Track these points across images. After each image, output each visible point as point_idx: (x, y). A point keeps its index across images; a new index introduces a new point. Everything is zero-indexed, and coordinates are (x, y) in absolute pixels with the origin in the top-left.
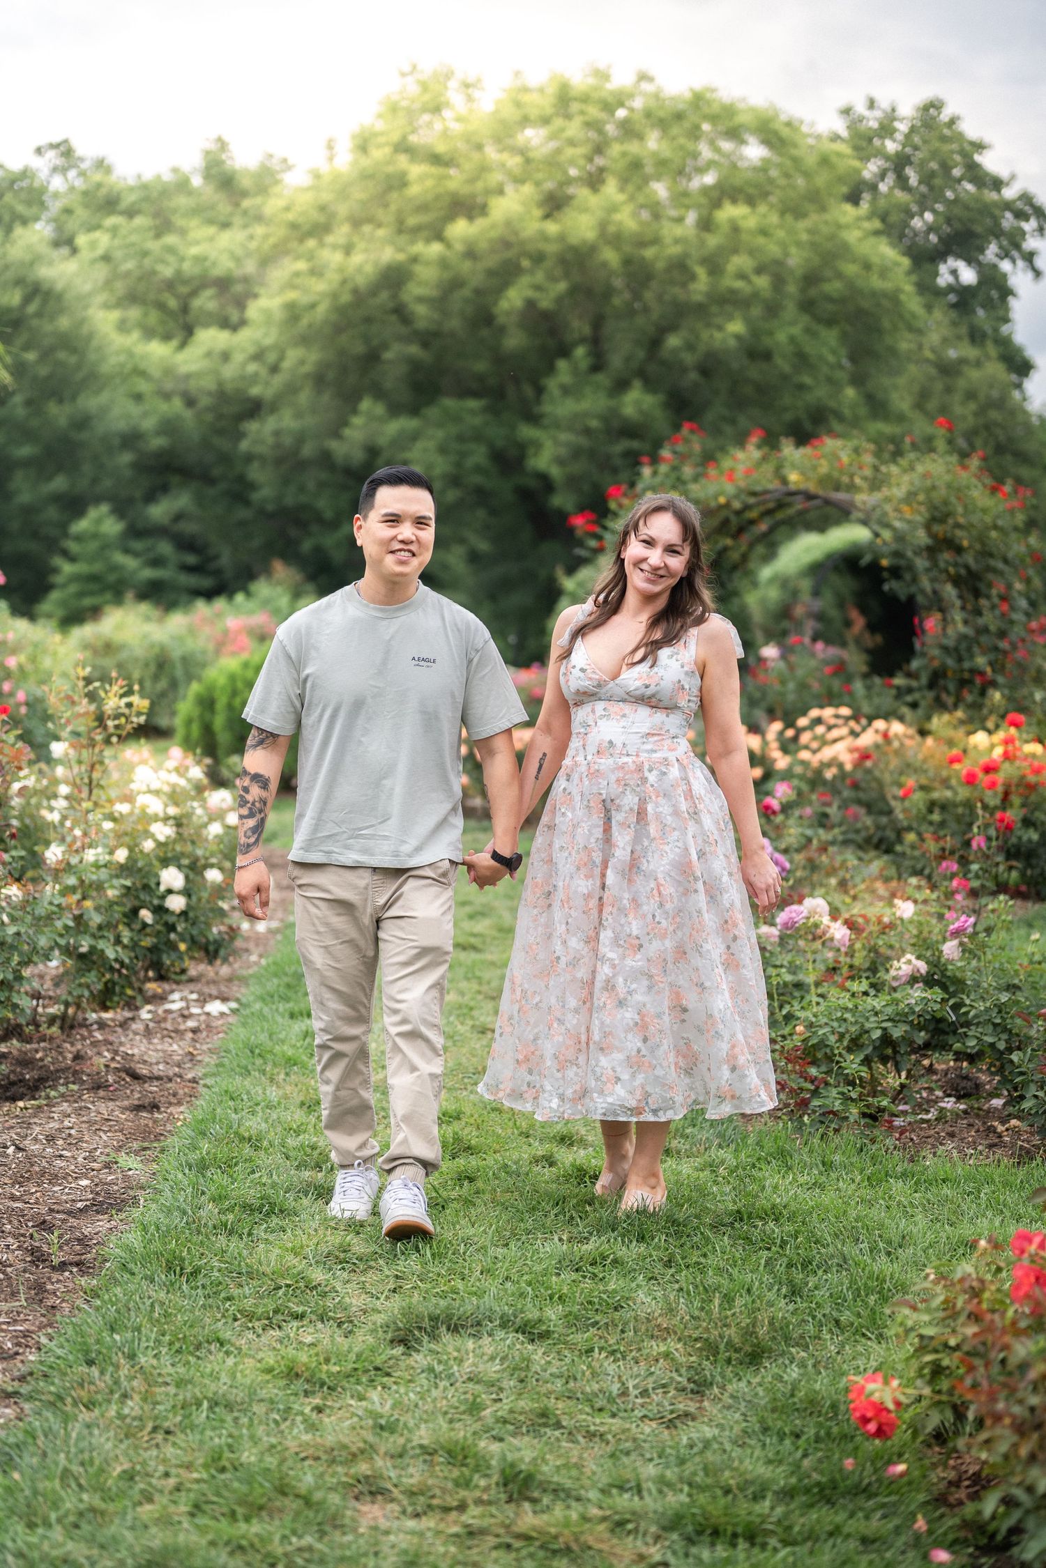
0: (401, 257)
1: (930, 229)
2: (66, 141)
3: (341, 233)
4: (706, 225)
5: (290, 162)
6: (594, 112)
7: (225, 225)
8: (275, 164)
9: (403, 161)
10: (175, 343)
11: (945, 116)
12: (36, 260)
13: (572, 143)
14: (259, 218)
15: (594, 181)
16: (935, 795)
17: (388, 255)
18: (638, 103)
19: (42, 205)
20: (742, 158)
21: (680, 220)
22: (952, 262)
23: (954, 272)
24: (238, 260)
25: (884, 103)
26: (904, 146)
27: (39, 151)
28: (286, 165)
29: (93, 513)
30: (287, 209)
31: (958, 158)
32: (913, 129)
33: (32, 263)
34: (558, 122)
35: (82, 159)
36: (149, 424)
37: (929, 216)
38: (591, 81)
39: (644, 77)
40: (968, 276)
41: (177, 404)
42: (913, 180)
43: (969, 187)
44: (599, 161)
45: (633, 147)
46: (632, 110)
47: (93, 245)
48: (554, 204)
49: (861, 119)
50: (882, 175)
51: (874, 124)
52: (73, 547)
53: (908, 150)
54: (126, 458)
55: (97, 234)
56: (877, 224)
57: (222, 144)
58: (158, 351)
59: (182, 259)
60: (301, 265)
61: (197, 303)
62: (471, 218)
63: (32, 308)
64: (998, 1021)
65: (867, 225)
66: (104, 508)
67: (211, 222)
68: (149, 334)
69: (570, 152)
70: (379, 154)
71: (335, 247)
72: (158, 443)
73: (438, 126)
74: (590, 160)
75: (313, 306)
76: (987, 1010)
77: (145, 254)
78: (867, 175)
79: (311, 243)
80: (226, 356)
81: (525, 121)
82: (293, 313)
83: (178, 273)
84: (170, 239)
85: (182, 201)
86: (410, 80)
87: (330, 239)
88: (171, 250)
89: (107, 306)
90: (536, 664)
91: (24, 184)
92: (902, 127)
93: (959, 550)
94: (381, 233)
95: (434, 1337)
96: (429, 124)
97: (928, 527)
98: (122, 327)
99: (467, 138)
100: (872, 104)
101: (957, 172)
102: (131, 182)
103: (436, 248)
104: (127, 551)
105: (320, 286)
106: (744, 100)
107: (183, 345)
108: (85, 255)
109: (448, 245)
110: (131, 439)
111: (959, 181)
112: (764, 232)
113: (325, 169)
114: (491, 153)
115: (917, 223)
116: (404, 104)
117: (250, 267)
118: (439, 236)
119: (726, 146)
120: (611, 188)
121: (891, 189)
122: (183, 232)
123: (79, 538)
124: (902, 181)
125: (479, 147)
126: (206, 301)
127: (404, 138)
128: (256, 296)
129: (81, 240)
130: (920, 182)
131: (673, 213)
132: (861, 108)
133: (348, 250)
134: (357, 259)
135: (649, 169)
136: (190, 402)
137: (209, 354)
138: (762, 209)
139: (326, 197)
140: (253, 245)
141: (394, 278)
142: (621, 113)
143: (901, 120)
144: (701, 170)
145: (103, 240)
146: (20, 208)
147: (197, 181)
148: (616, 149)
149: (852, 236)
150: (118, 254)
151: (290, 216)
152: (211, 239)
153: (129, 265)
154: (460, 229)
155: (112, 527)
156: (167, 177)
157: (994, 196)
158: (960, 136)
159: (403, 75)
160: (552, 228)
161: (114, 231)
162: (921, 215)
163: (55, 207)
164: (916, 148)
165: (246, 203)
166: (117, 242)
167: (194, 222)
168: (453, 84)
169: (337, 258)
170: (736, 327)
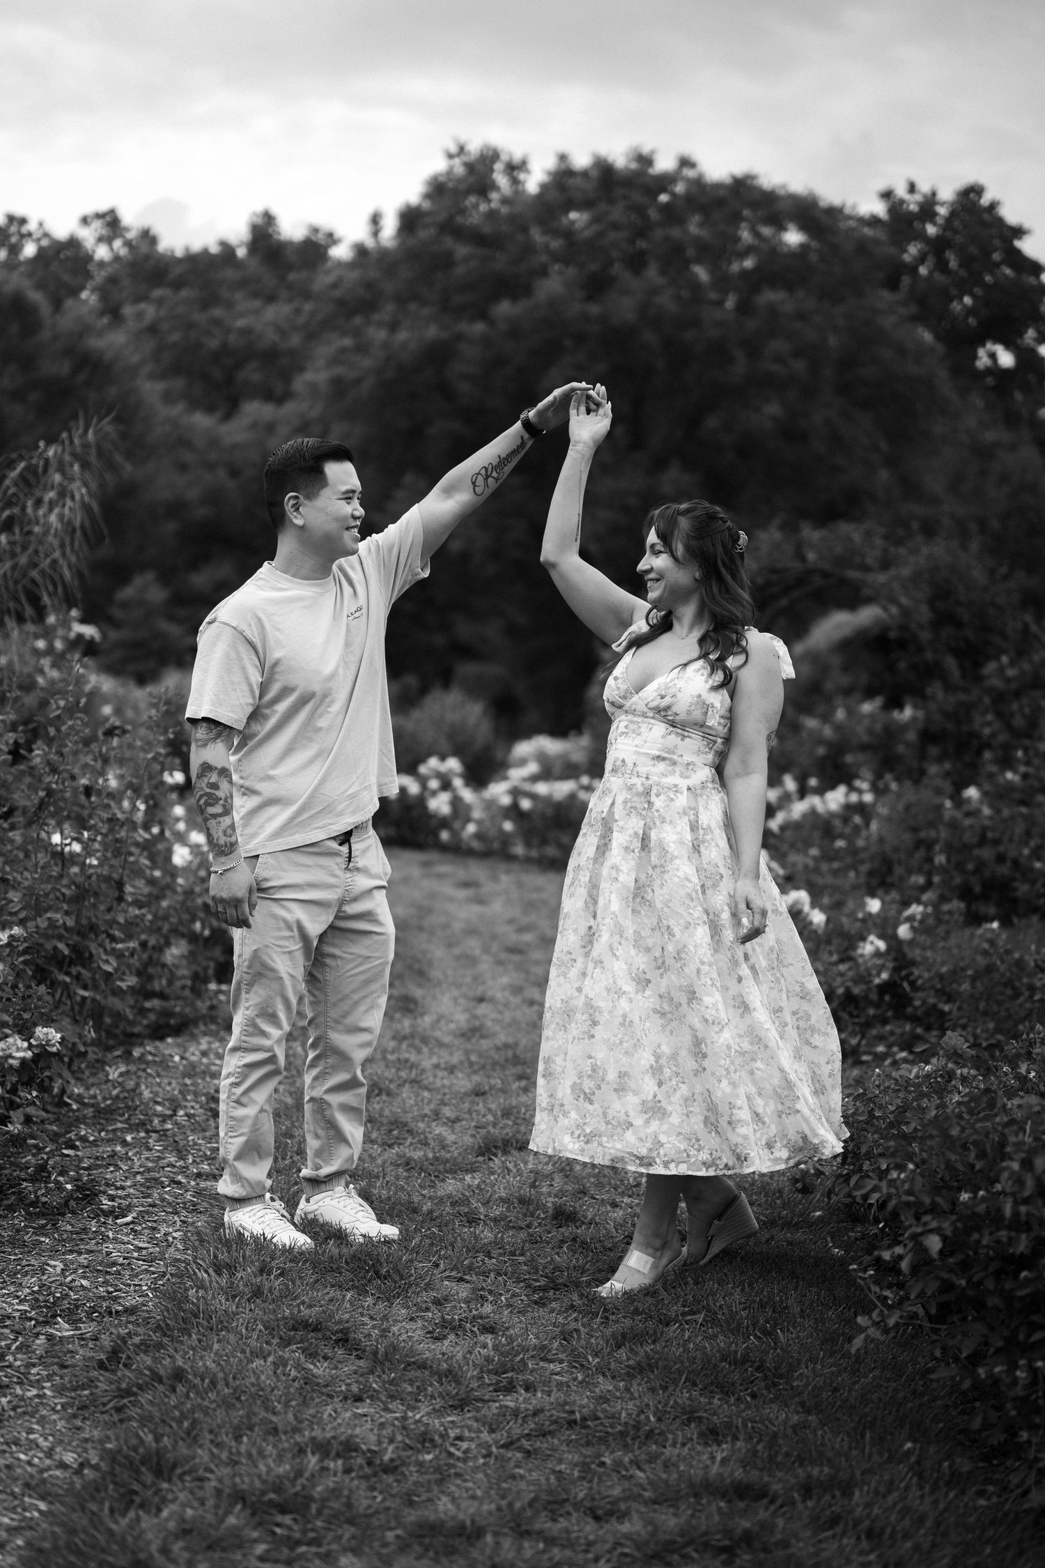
0: (444, 335)
1: (969, 311)
2: (112, 212)
3: (388, 310)
4: (744, 308)
5: (336, 236)
6: (637, 197)
7: (271, 299)
8: (320, 237)
9: (448, 242)
10: (218, 415)
11: (985, 200)
12: (85, 330)
13: (615, 226)
14: (306, 295)
15: (637, 263)
16: (923, 834)
17: (432, 332)
18: (680, 188)
19: (88, 275)
20: (781, 243)
21: (720, 304)
22: (990, 346)
23: (993, 356)
24: (283, 333)
25: (924, 187)
26: (944, 230)
27: (85, 221)
28: (332, 239)
29: (139, 581)
30: (335, 286)
31: (997, 242)
32: (953, 214)
33: (81, 335)
34: (603, 206)
35: (127, 229)
36: (193, 494)
37: (967, 300)
38: (634, 166)
39: (685, 162)
40: (1006, 359)
41: (222, 473)
42: (953, 263)
43: (1008, 271)
44: (642, 244)
45: (675, 232)
46: (673, 195)
47: (140, 315)
48: (597, 286)
49: (902, 202)
50: (922, 259)
51: (913, 208)
52: (117, 613)
53: (948, 234)
54: (171, 527)
55: (142, 306)
56: (913, 309)
57: (269, 218)
58: (202, 421)
59: (229, 331)
60: (347, 342)
61: (242, 375)
62: (514, 298)
63: (81, 378)
64: (939, 986)
65: (903, 311)
66: (150, 576)
67: (255, 295)
68: (194, 404)
69: (612, 236)
70: (424, 234)
71: (380, 325)
72: (201, 512)
73: (483, 207)
74: (632, 242)
75: (358, 381)
76: (931, 979)
77: (191, 326)
78: (907, 258)
79: (358, 320)
80: (270, 428)
81: (570, 205)
82: (339, 387)
83: (225, 345)
84: (217, 312)
85: (230, 273)
86: (457, 161)
87: (376, 317)
88: (217, 322)
89: (152, 376)
90: (573, 732)
91: (68, 253)
92: (942, 211)
93: (959, 625)
94: (426, 311)
95: (505, 1152)
96: (476, 206)
97: (931, 603)
98: (168, 398)
99: (512, 219)
100: (912, 188)
101: (996, 256)
102: (179, 253)
103: (479, 327)
104: (171, 618)
105: (366, 363)
106: (784, 186)
107: (228, 416)
108: (131, 324)
109: (491, 323)
110: (176, 508)
111: (998, 265)
112: (801, 316)
113: (370, 243)
114: (537, 235)
115: (956, 307)
116: (450, 185)
117: (295, 340)
118: (483, 315)
119: (766, 231)
120: (652, 272)
121: (931, 272)
122: (229, 305)
123: (125, 605)
124: (942, 265)
125: (525, 230)
126: (252, 374)
127: (451, 218)
128: (302, 369)
129: (128, 310)
130: (961, 265)
131: (713, 296)
132: (901, 191)
133: (393, 327)
134: (402, 336)
135: (690, 252)
136: (234, 473)
137: (254, 426)
138: (800, 294)
139: (373, 274)
140: (301, 320)
141: (439, 354)
142: (664, 198)
143: (942, 204)
144: (742, 255)
145: (150, 311)
146: (66, 278)
147: (241, 252)
148: (658, 234)
149: (888, 322)
150: (165, 326)
151: (337, 293)
152: (257, 312)
153: (175, 337)
154: (504, 308)
155: (158, 595)
156: (214, 249)
157: (1032, 280)
158: (1000, 221)
159: (450, 156)
160: (594, 309)
161: (160, 302)
162: (961, 299)
163: (100, 277)
164: (956, 232)
165: (293, 276)
166: (163, 313)
167: (238, 296)
168: (498, 166)
169: (380, 335)
170: (773, 409)
